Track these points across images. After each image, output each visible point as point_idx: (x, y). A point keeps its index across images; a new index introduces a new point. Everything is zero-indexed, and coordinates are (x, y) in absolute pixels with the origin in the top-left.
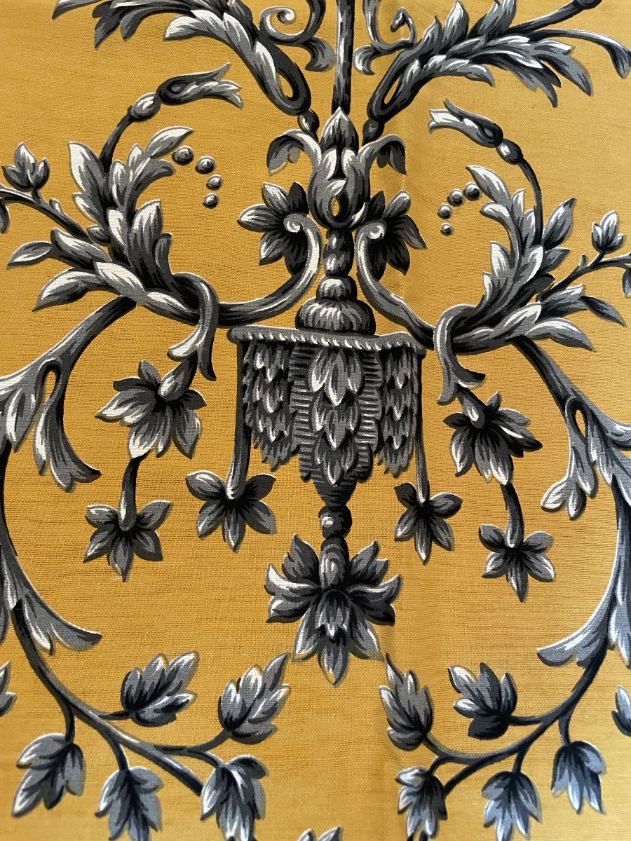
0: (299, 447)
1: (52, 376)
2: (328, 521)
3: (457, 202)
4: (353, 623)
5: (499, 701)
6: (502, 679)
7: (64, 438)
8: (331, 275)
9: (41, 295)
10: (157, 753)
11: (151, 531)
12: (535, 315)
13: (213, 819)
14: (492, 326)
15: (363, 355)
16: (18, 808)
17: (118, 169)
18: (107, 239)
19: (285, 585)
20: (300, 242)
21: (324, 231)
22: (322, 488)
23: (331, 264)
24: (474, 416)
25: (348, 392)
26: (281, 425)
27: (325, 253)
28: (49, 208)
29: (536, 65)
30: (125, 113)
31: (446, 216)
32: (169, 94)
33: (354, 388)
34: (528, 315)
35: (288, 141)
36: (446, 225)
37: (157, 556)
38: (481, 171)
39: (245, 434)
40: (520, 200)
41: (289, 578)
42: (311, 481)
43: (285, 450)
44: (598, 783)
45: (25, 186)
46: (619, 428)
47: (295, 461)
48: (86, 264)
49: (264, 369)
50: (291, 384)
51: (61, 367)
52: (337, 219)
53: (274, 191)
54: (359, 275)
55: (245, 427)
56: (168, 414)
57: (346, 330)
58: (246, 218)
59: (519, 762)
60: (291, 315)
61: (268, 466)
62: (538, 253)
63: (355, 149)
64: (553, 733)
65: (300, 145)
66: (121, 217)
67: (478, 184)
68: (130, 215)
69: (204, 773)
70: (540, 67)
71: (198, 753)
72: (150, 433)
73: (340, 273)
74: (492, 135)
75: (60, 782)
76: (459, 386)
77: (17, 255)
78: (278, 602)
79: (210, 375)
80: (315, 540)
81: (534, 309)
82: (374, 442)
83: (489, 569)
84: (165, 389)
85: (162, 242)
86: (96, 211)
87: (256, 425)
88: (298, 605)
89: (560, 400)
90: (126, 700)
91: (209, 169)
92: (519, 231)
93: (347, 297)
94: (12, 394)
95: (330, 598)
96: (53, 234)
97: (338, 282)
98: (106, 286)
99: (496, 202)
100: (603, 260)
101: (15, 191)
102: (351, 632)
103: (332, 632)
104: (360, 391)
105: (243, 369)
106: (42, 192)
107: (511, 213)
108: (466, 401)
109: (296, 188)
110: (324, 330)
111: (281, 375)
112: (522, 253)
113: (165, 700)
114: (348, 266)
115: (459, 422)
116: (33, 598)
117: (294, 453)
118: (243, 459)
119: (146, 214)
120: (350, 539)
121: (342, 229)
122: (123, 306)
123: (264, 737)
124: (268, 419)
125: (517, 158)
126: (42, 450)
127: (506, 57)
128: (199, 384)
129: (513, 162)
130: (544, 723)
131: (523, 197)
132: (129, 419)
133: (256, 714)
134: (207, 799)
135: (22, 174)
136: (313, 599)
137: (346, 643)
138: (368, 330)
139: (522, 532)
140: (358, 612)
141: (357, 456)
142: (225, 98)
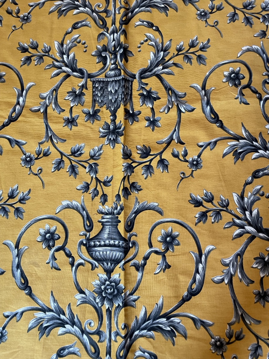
0: (106, 103)
1: (54, 92)
2: (112, 118)
3: (142, 43)
4: (116, 137)
5: (147, 151)
6: (148, 147)
7: (58, 103)
8: (112, 64)
9: (51, 75)
10: (78, 162)
11: (76, 121)
12: (160, 69)
13: (88, 173)
14: (150, 72)
15: (119, 81)
16: (53, 171)
17: (65, 46)
18: (64, 62)
19: (103, 131)
20: (105, 58)
21: (110, 55)
22: (111, 111)
23: (112, 62)
24: (145, 93)
25: (116, 90)
26: (102, 98)
27: (111, 60)
28: (51, 57)
29: (163, 6)
30: (65, 33)
31: (140, 47)
32: (74, 27)
33: (117, 89)
34: (159, 69)
35: (102, 34)
36: (139, 50)
37: (77, 126)
38: (148, 34)
39: (94, 101)
40: (158, 41)
41: (104, 129)
42: (108, 110)
43: (103, 104)
44: (168, 167)
45: (46, 52)
46: (180, 94)
47: (105, 106)
48: (60, 68)
49: (98, 87)
50: (104, 90)
51: (56, 90)
52: (113, 51)
53: (99, 47)
54: (118, 63)
55: (94, 99)
56: (78, 98)
57: (115, 76)
58: (93, 54)
59: (150, 163)
60: (104, 74)
61: (99, 107)
62: (162, 53)
63: (117, 33)
64: (158, 157)
65: (104, 34)
66: (66, 57)
67: (147, 37)
68: (68, 56)
69: (87, 165)
70: (164, 6)
71: (85, 162)
72: (74, 102)
73: (115, 63)
74: (151, 25)
75: (60, 166)
76: (142, 87)
77: (46, 67)
78: (101, 134)
79: (87, 89)
80: (109, 122)
81: (160, 67)
82: (120, 99)
83: (146, 126)
84: (77, 93)
85: (75, 61)
86: (61, 56)
87: (96, 99)
88: (105, 135)
89: (166, 88)
90: (72, 152)
91: (85, 43)
92: (157, 48)
93: (116, 68)
94: (47, 96)
95: (112, 133)
96: (53, 62)
97: (114, 65)
98: (64, 72)
99: (152, 41)
100: (179, 54)
101: (44, 54)
102: (116, 139)
103: (112, 139)
104: (118, 89)
105: (93, 87)
106: (50, 53)
107: (156, 44)
108: (143, 90)
109: (104, 45)
110: (111, 77)
111: (102, 88)
112: (158, 53)
113: (79, 152)
114: (116, 61)
115: (142, 95)
116: (54, 134)
117: (105, 104)
118: (94, 106)
119: (71, 56)
120: (116, 121)
121: (115, 53)
122: (68, 76)
123: (99, 159)
124: (99, 98)
125: (157, 30)
126: (53, 106)
127: (155, 5)
128: (84, 91)
129: (156, 31)
130: (156, 155)
131: (159, 40)
132: (70, 99)
133: (96, 155)
134: (87, 170)
135: (45, 50)
136: (108, 133)
137: (115, 141)
138: (120, 75)
139: (154, 117)
140: (117, 135)
141: (118, 103)
142: (87, 26)
